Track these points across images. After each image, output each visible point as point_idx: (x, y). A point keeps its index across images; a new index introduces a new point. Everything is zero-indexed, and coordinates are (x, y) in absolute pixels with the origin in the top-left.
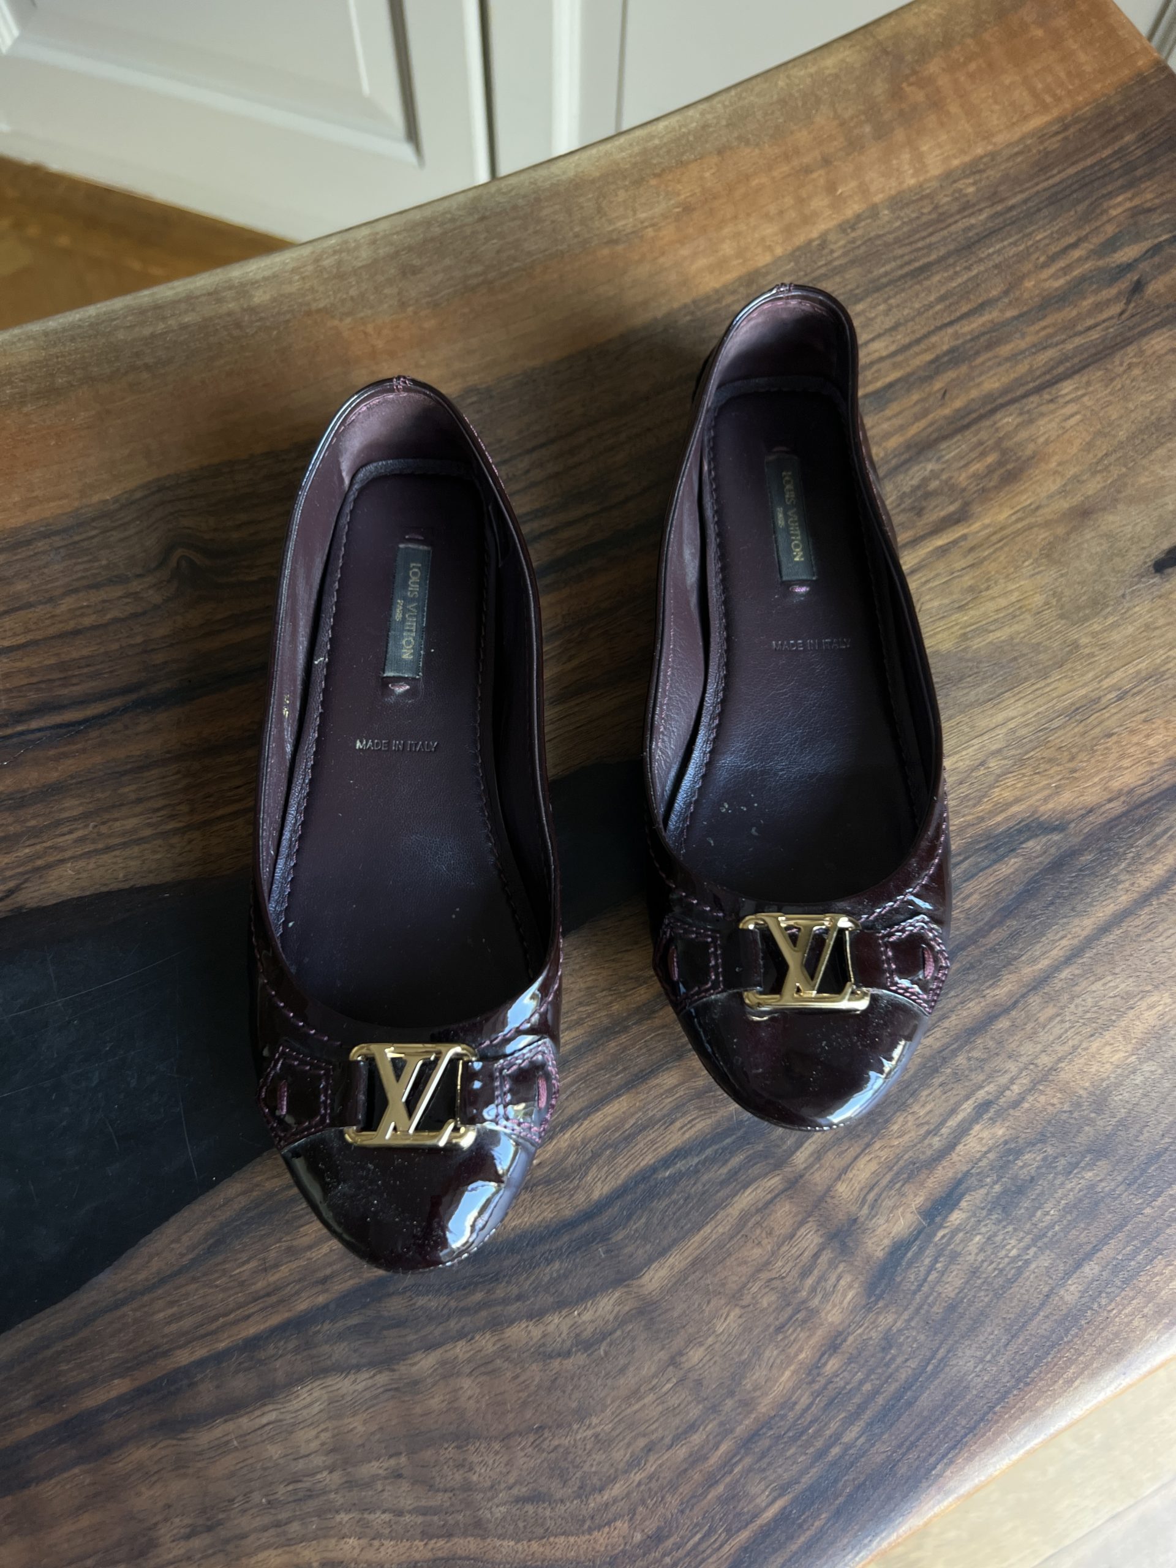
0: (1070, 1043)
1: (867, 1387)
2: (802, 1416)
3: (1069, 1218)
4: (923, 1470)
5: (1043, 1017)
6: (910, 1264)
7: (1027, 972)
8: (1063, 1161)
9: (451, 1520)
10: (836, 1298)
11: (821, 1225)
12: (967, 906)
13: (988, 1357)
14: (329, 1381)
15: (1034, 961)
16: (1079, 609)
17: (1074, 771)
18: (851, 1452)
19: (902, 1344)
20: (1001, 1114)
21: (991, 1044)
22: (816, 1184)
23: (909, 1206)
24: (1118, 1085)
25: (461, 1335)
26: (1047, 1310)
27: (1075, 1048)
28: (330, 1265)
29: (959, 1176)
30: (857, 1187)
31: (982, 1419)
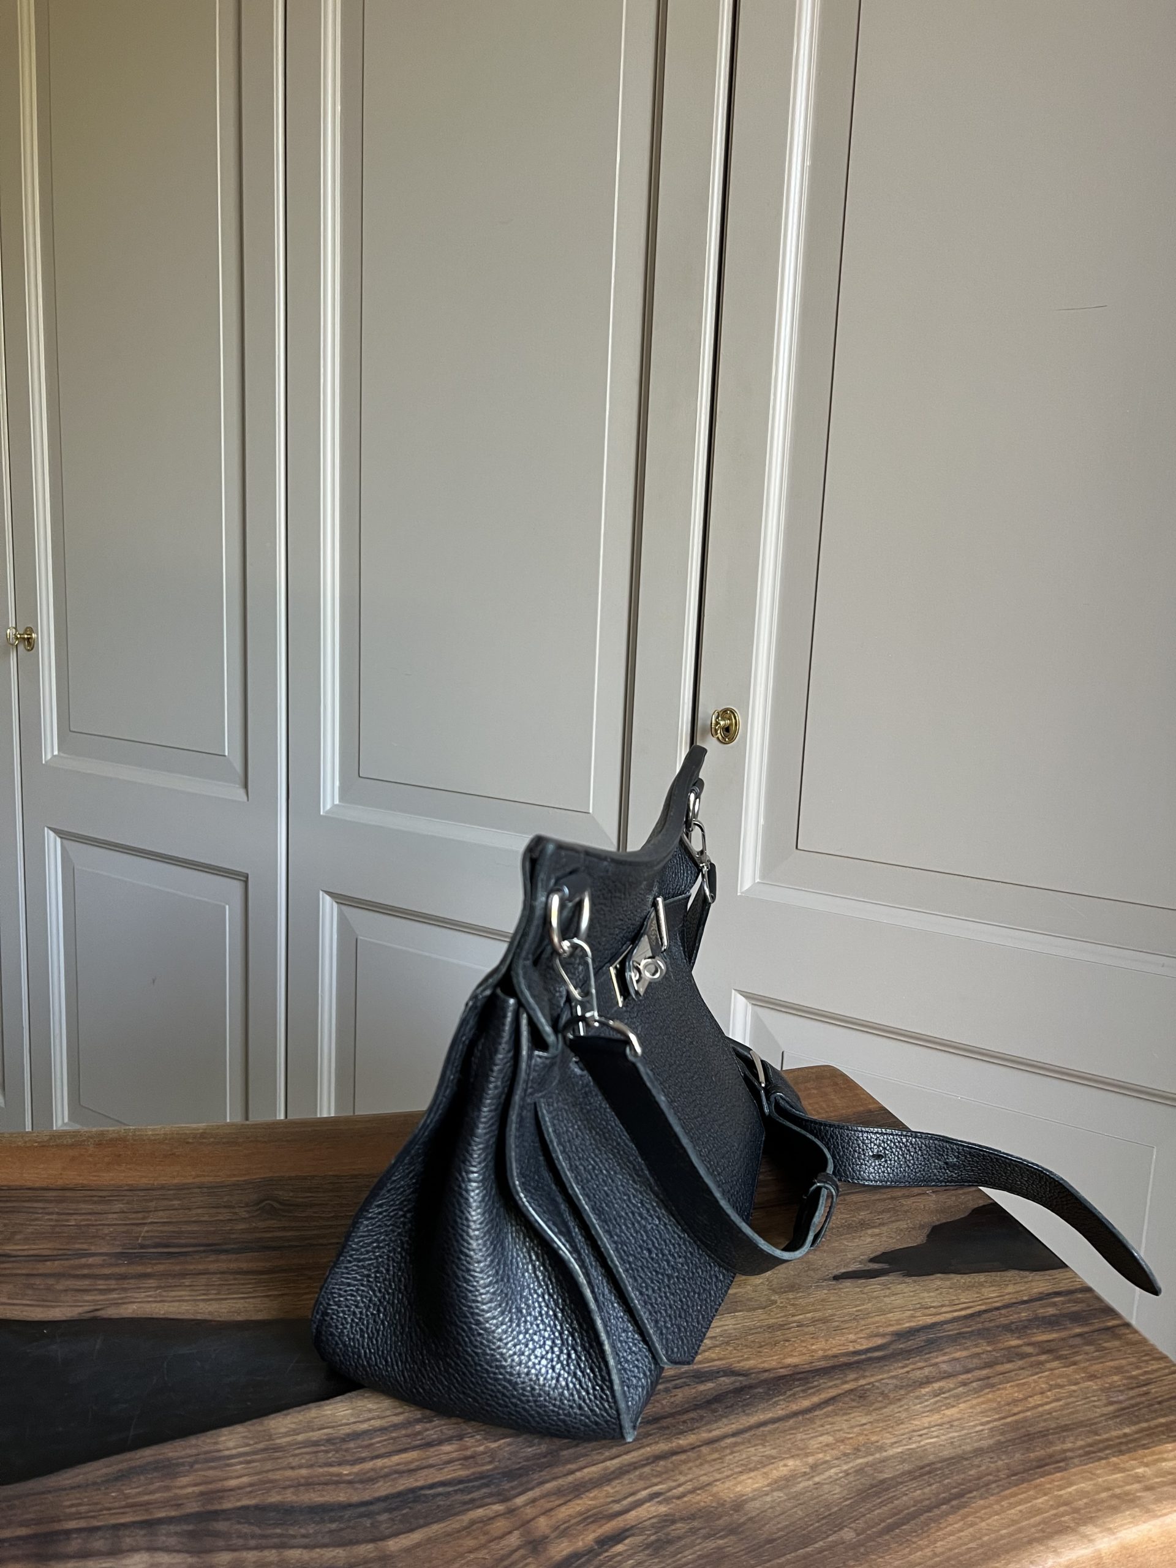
0: (725, 1474)
3: (700, 1562)
5: (709, 1458)
7: (705, 1436)
8: (703, 1531)
11: (522, 1535)
12: (672, 1400)
14: (156, 1555)
15: (710, 1431)
16: (782, 1288)
17: (759, 1352)
20: (667, 1501)
21: (670, 1465)
22: (527, 1514)
24: (753, 1499)
25: (256, 1548)
27: (728, 1477)
28: (188, 1498)
29: (629, 1526)
30: (554, 1520)
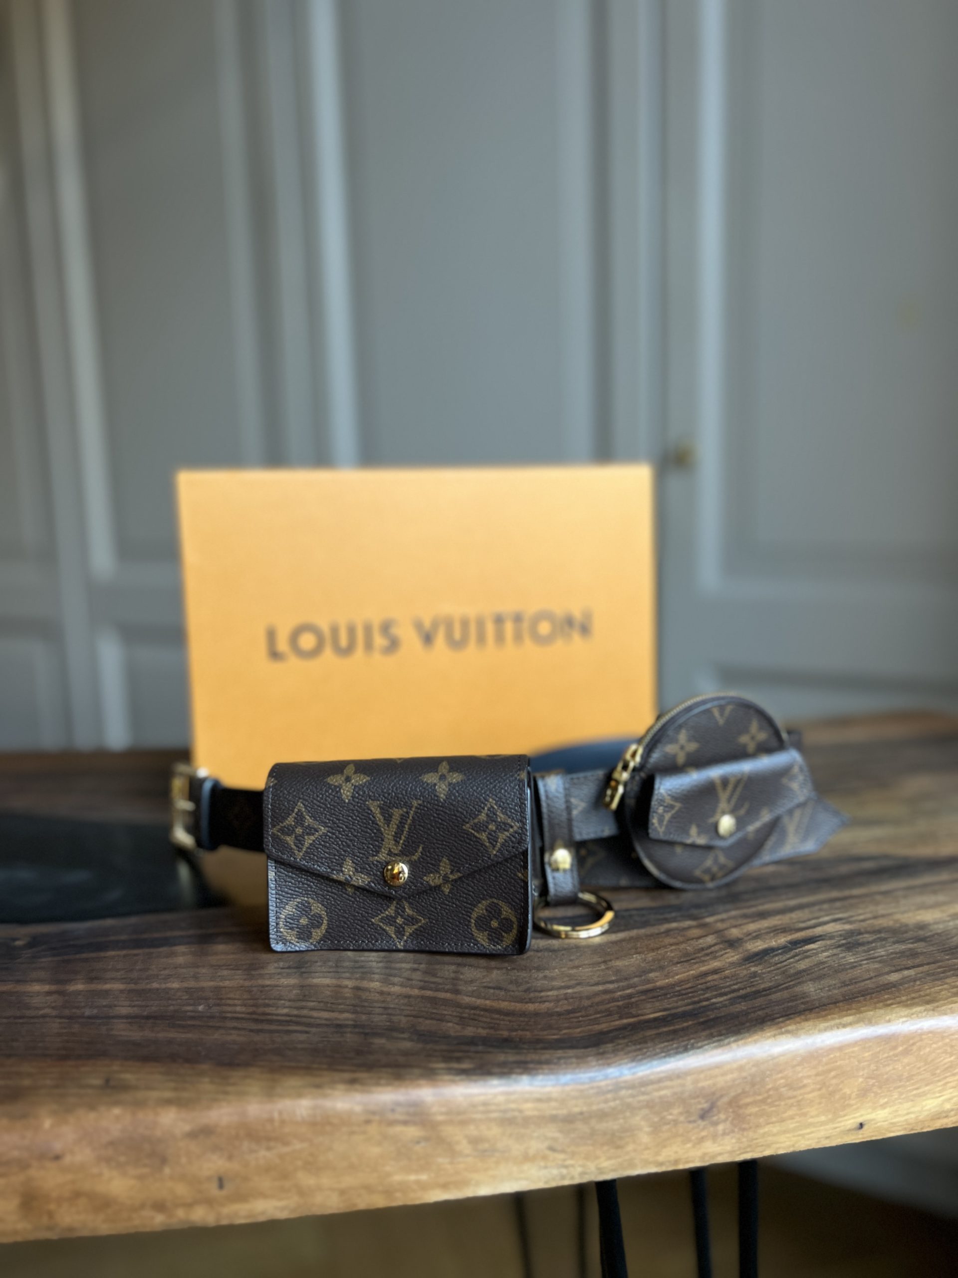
0: (903, 909)
1: (736, 987)
2: (687, 989)
4: (769, 1018)
5: (884, 901)
6: (776, 955)
7: (876, 889)
9: (440, 986)
10: (721, 958)
11: (717, 937)
13: (827, 989)
15: (881, 887)
17: (913, 847)
18: (718, 1005)
19: (764, 977)
20: (850, 923)
21: (846, 904)
22: (719, 927)
23: (780, 939)
24: (936, 924)
26: (873, 980)
27: (906, 911)
29: (817, 935)
30: (744, 931)
31: (817, 1007)
